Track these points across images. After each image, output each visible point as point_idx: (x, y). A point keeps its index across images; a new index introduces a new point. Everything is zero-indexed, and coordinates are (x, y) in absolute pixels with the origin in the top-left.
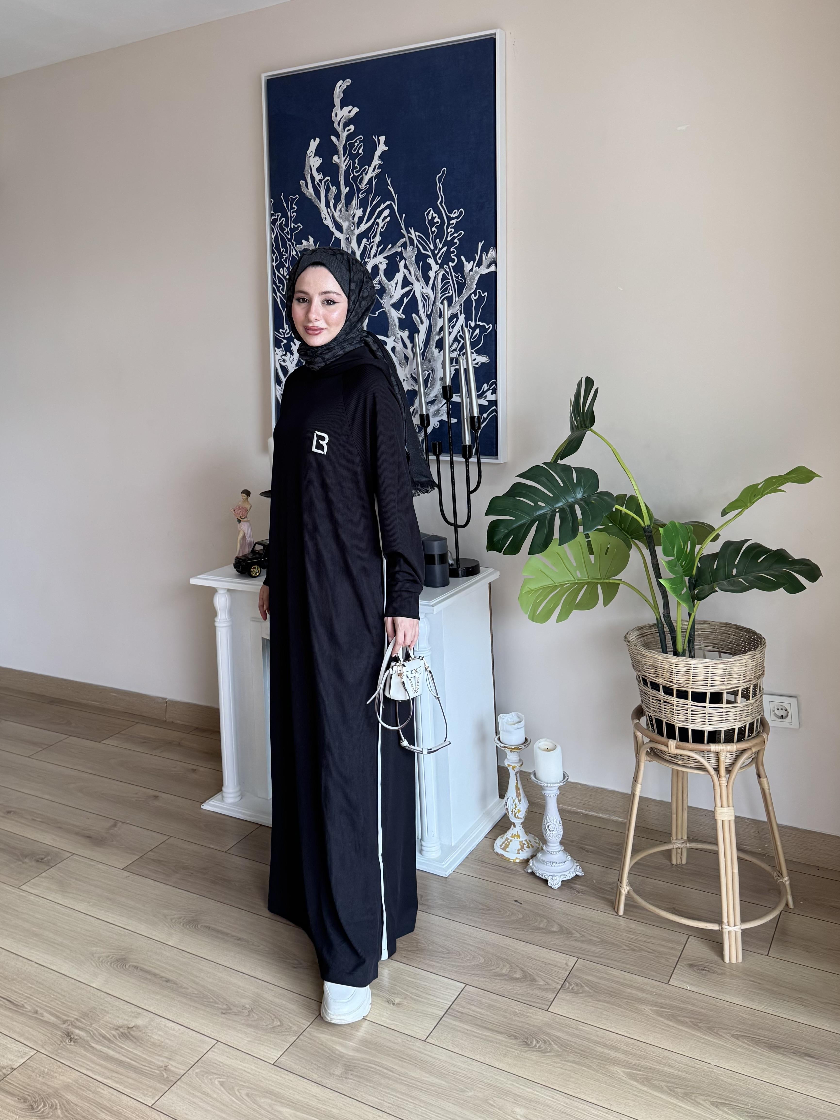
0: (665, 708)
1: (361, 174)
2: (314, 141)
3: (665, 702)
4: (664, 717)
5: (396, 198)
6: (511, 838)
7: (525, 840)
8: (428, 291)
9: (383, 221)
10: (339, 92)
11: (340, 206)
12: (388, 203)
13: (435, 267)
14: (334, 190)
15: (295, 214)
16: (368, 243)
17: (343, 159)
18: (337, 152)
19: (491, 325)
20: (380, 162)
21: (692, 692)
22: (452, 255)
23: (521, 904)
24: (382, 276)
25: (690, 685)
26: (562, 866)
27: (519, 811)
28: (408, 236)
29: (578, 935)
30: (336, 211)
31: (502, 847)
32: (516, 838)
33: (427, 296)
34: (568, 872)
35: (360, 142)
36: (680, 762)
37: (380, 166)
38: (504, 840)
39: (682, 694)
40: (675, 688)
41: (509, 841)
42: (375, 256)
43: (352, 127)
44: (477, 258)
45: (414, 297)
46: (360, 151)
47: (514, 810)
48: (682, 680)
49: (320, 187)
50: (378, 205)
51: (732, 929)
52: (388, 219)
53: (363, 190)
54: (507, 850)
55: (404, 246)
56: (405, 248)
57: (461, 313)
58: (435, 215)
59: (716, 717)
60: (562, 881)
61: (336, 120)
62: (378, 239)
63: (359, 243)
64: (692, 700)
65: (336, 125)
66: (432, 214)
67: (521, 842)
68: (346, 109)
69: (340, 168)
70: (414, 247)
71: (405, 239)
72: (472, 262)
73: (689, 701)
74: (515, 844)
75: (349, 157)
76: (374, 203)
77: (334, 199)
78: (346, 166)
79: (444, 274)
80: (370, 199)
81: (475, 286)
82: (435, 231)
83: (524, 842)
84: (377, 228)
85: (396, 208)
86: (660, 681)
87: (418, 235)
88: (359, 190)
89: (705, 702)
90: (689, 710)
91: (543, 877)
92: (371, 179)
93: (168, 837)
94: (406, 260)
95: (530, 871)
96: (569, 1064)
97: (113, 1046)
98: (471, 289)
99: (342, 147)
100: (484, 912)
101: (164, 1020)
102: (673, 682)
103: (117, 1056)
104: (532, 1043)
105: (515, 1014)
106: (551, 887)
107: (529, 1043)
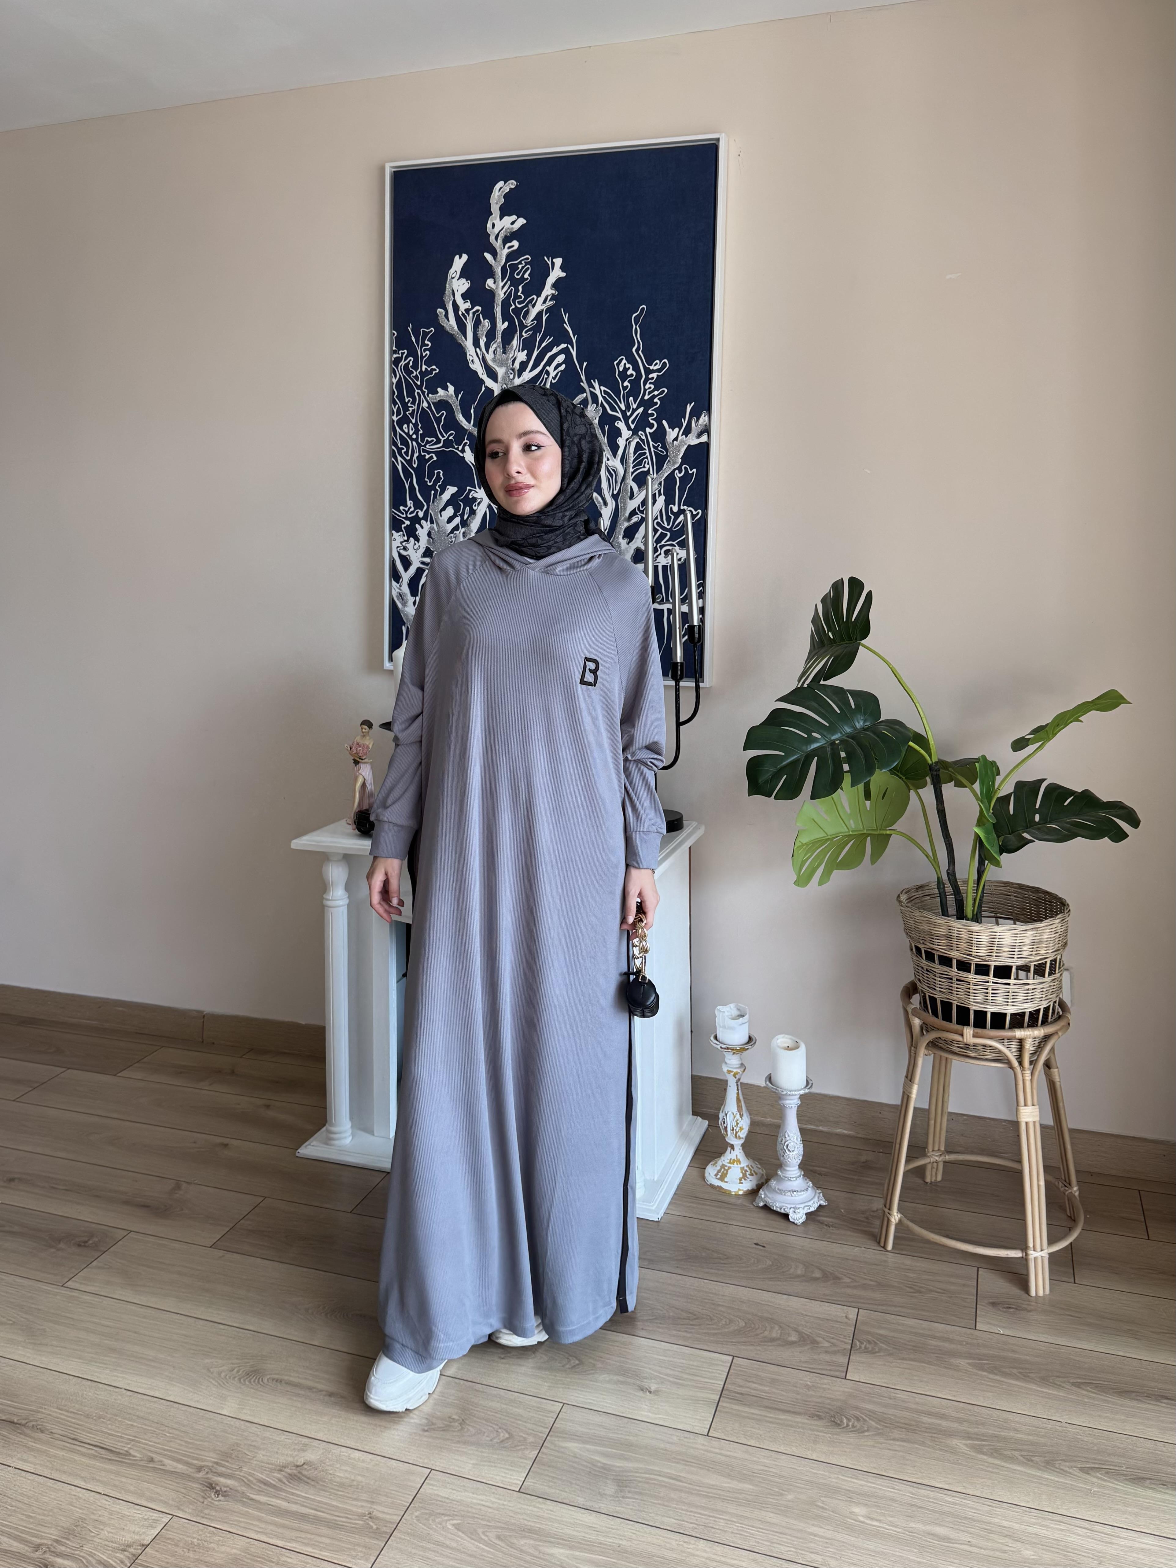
0: (957, 988)
1: (527, 305)
2: (460, 257)
3: (957, 980)
4: (954, 998)
5: (574, 341)
6: (728, 1165)
7: (747, 1166)
8: (616, 463)
9: (555, 369)
10: (499, 196)
11: (495, 346)
12: (563, 346)
13: (626, 433)
14: (487, 324)
15: (428, 352)
17: (501, 284)
18: (492, 275)
19: (700, 511)
20: (554, 292)
21: (995, 966)
22: (650, 419)
23: (764, 1247)
25: (993, 958)
26: (804, 1196)
27: (741, 1129)
28: (590, 391)
29: (848, 1280)
30: (488, 353)
31: (719, 1176)
32: (735, 1163)
33: (613, 470)
34: (812, 1202)
35: (526, 264)
36: (972, 1054)
37: (553, 297)
38: (719, 1168)
39: (982, 970)
40: (974, 962)
41: (726, 1168)
43: (515, 244)
44: (685, 425)
46: (526, 276)
47: (734, 1128)
48: (983, 952)
49: (466, 319)
50: (549, 348)
51: (1039, 1254)
52: (563, 367)
53: (527, 326)
54: (726, 1180)
57: (660, 494)
58: (628, 366)
59: (1021, 997)
60: (806, 1214)
61: (492, 232)
64: (994, 976)
65: (492, 239)
66: (625, 364)
67: (742, 1168)
68: (508, 220)
69: (496, 296)
70: (597, 405)
71: (585, 394)
72: (677, 429)
73: (991, 978)
74: (735, 1172)
75: (509, 282)
76: (543, 345)
77: (486, 336)
78: (505, 294)
79: (638, 442)
80: (538, 340)
81: (680, 460)
82: (627, 386)
83: (746, 1168)
84: (546, 379)
85: (574, 354)
86: (955, 954)
87: (604, 391)
88: (522, 326)
89: (1010, 978)
90: (990, 989)
91: (782, 1211)
92: (539, 315)
93: (262, 1199)
95: (761, 1204)
96: (898, 1443)
97: (284, 1494)
98: (674, 463)
99: (500, 268)
100: (722, 1262)
101: (344, 1449)
102: (971, 955)
103: (294, 1508)
104: (842, 1421)
105: (808, 1387)
106: (794, 1223)
107: (839, 1422)
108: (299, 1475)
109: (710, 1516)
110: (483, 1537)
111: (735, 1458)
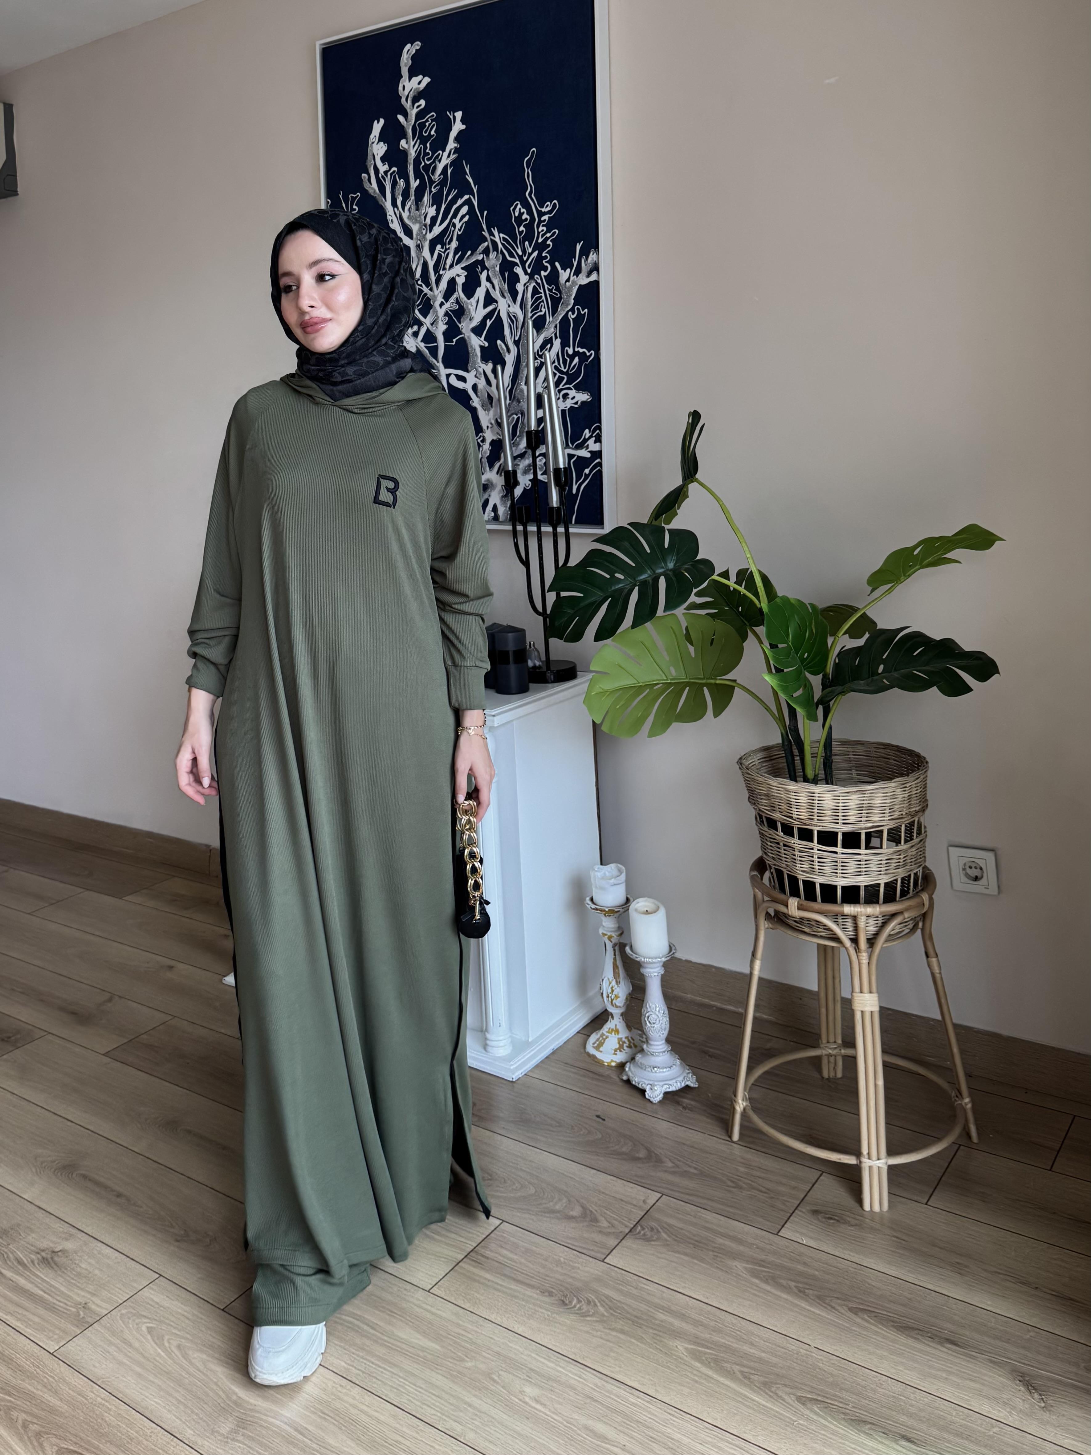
0: (785, 854)
1: (434, 162)
2: (378, 122)
3: (785, 845)
4: (784, 866)
5: (475, 191)
6: (607, 1034)
7: (626, 1038)
8: (516, 309)
9: (460, 222)
10: (407, 58)
11: (409, 204)
12: (466, 197)
13: (524, 278)
14: (402, 183)
16: (443, 251)
17: (412, 143)
18: (404, 136)
19: (592, 352)
20: (456, 145)
21: (818, 832)
22: (544, 261)
23: (604, 1120)
24: (460, 293)
25: (815, 822)
26: (666, 1073)
27: (617, 997)
28: (491, 240)
29: (670, 1165)
30: (404, 211)
31: (596, 1045)
32: (613, 1033)
33: (514, 316)
34: (674, 1081)
35: (432, 121)
36: (807, 930)
37: (456, 150)
38: (599, 1037)
39: (806, 835)
40: (796, 825)
41: (604, 1037)
42: (451, 266)
43: (422, 102)
44: (575, 264)
45: (499, 319)
46: (433, 133)
47: (610, 995)
48: (804, 815)
49: (385, 181)
50: (454, 201)
51: (874, 1163)
52: (467, 218)
53: (435, 182)
54: (601, 1049)
55: (486, 252)
56: (488, 255)
57: (556, 338)
58: (523, 210)
59: (852, 867)
60: (666, 1093)
61: (403, 93)
62: (454, 244)
63: (432, 251)
64: (818, 843)
65: (403, 100)
66: (520, 209)
67: (620, 1040)
68: (416, 80)
69: (409, 155)
70: (498, 253)
71: (487, 243)
72: (568, 270)
73: (815, 844)
74: (612, 1042)
75: (419, 141)
76: (450, 198)
77: (402, 195)
78: (416, 152)
79: (534, 286)
80: (445, 193)
81: (572, 301)
82: (523, 231)
83: (624, 1039)
84: (453, 231)
85: (476, 204)
86: (777, 816)
87: (503, 238)
88: (431, 182)
89: (837, 846)
90: (816, 857)
91: (640, 1086)
92: (445, 168)
93: (171, 1017)
94: (488, 270)
95: (625, 1078)
96: (614, 1333)
97: (28, 1273)
98: (568, 305)
99: (411, 128)
100: (552, 1129)
101: (100, 1244)
102: (791, 818)
103: (28, 1286)
104: (571, 1302)
105: (558, 1263)
106: (649, 1100)
107: (567, 1302)
108: (50, 1260)
109: (380, 1367)
110: (167, 1344)
111: (440, 1317)
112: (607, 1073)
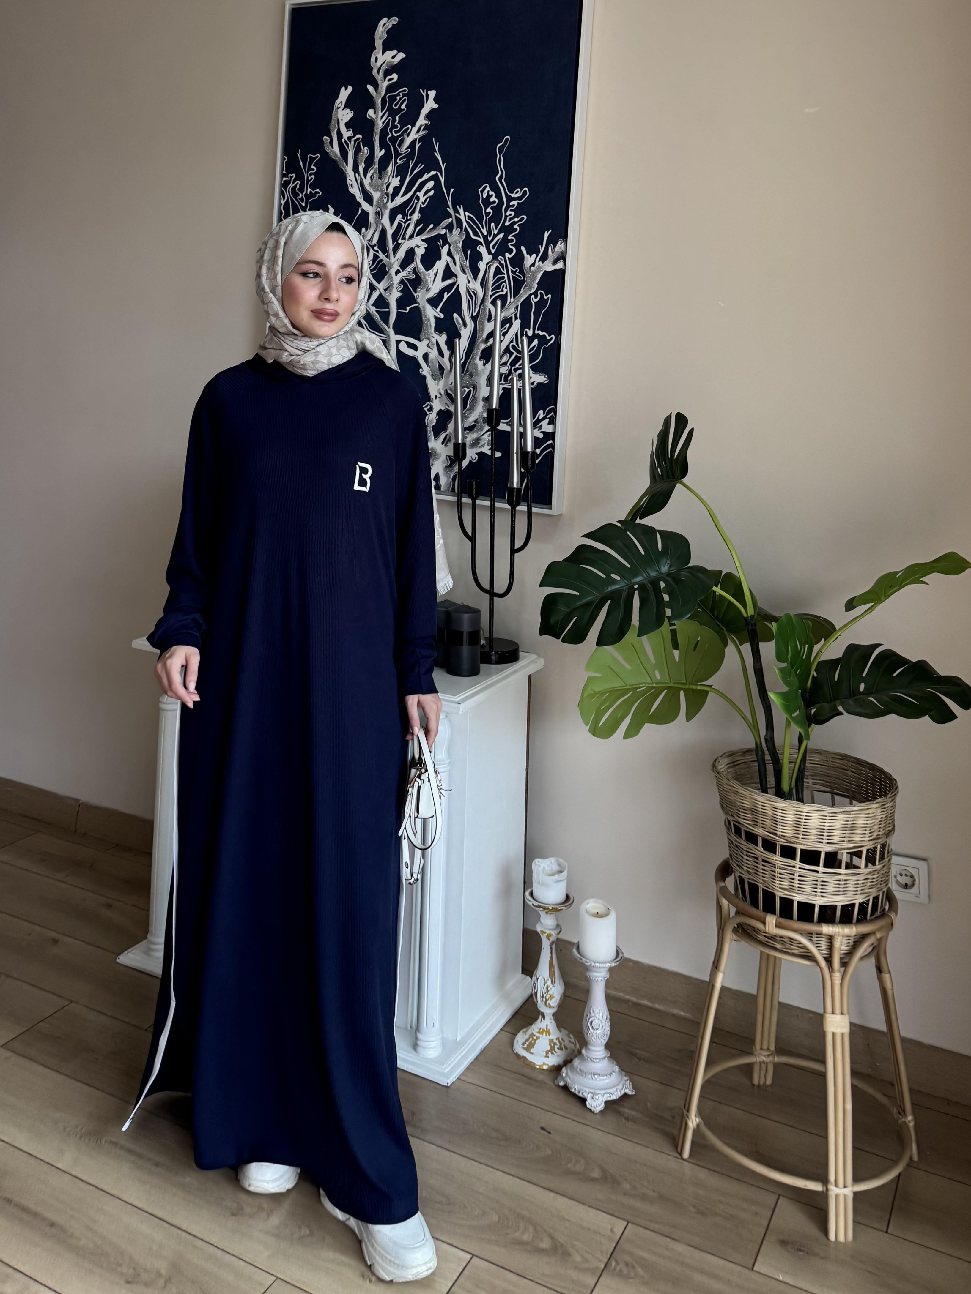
0: (763, 869)
1: (402, 135)
2: (346, 88)
3: (763, 861)
4: (761, 881)
5: (443, 168)
6: (537, 1035)
7: (558, 1039)
8: (476, 286)
9: (424, 195)
10: (382, 32)
11: (372, 171)
12: (432, 173)
13: (487, 258)
14: (366, 151)
15: (313, 176)
16: (404, 221)
17: (381, 114)
18: (373, 105)
19: (553, 336)
20: (427, 122)
21: (801, 850)
22: (509, 244)
23: (551, 1133)
24: (418, 263)
25: (800, 841)
26: (608, 1081)
27: (551, 997)
28: (456, 216)
29: (627, 1186)
30: (366, 178)
31: (525, 1046)
32: (544, 1034)
33: (474, 293)
34: (614, 1089)
35: (404, 95)
36: (778, 946)
37: (426, 126)
38: (527, 1036)
39: (788, 852)
40: (780, 842)
41: (535, 1038)
42: (411, 237)
43: (395, 77)
44: (542, 251)
45: (457, 294)
46: (403, 107)
47: (545, 995)
48: (789, 832)
49: (348, 147)
50: (420, 174)
51: (841, 1191)
52: (432, 193)
53: (402, 155)
54: (532, 1051)
55: (450, 227)
56: (451, 231)
57: (516, 318)
58: (491, 193)
59: (831, 889)
60: (607, 1103)
61: (375, 65)
62: (416, 216)
63: (392, 220)
64: (801, 861)
65: (375, 72)
66: (488, 192)
67: (551, 1041)
68: (390, 54)
69: (376, 125)
70: (461, 230)
71: (451, 219)
72: (534, 255)
73: (797, 863)
74: (543, 1044)
75: (387, 113)
76: (415, 171)
77: (365, 163)
78: (383, 123)
79: (497, 267)
80: (411, 167)
81: (536, 286)
82: (490, 213)
83: (555, 1041)
84: (416, 203)
85: (442, 180)
86: (759, 831)
87: (469, 216)
88: (397, 154)
89: (818, 865)
90: (797, 875)
91: (579, 1094)
92: (413, 143)
94: (450, 245)
95: (561, 1083)
98: (531, 288)
99: (380, 99)
102: (776, 834)
106: (589, 1109)
112: (541, 1077)
